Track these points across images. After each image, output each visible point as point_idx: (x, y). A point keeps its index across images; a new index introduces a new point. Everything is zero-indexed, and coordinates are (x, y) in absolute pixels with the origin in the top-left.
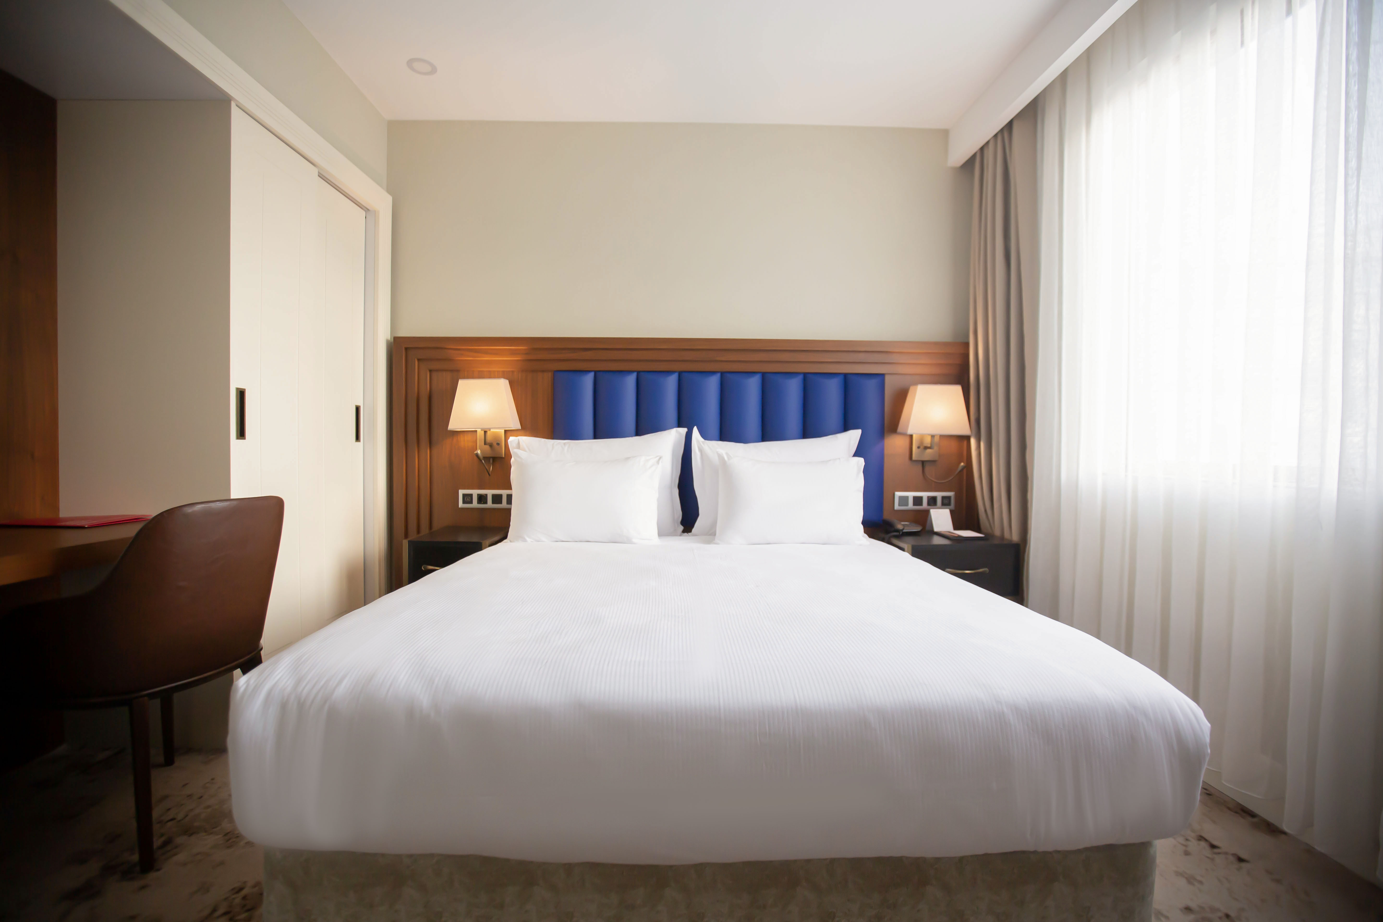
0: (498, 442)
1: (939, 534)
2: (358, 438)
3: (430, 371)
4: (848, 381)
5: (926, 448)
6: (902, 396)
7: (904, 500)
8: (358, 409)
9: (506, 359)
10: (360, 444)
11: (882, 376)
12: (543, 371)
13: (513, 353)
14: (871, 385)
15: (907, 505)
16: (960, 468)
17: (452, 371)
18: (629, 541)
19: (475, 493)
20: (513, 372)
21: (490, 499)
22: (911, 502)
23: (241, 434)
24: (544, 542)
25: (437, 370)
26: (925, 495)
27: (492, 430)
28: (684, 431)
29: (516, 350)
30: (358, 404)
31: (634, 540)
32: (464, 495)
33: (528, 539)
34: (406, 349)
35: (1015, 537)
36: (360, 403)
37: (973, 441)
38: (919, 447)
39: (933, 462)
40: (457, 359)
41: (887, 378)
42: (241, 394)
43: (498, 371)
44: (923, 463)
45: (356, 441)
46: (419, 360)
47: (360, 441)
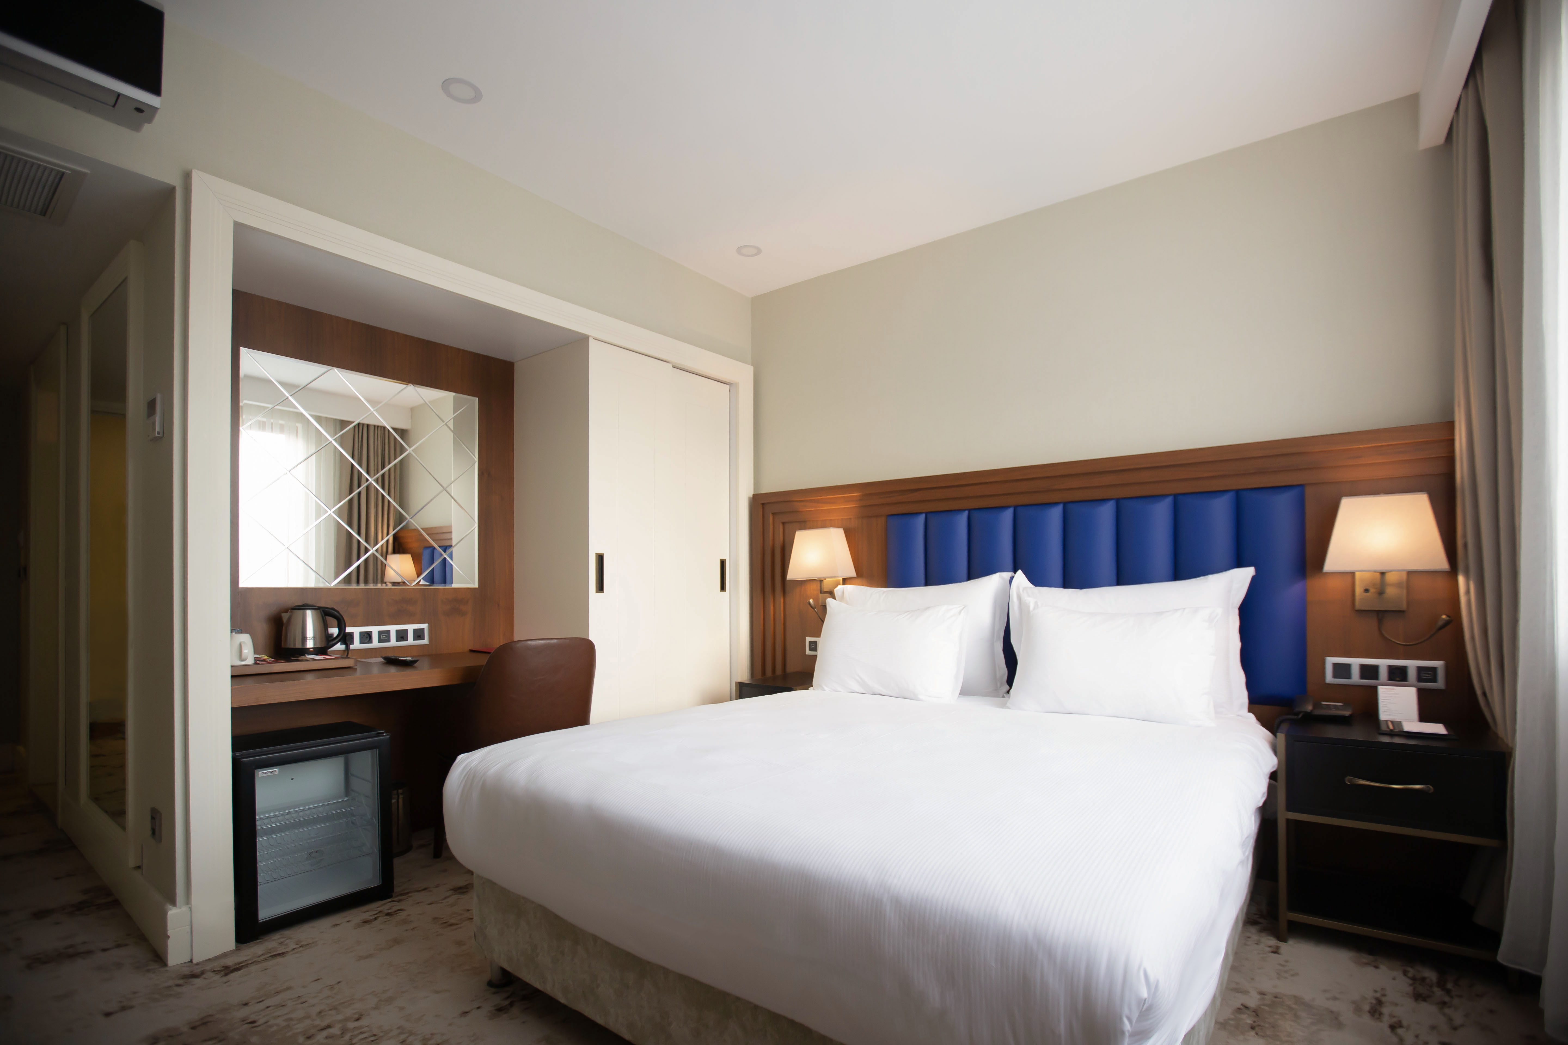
1: (1387, 727)
2: (723, 588)
3: (783, 523)
4: (1244, 501)
7: (1342, 670)
8: (723, 563)
9: (846, 507)
10: (726, 594)
11: (1301, 486)
15: (1349, 676)
17: (792, 523)
20: (850, 519)
22: (1355, 673)
23: (600, 588)
24: (840, 692)
26: (1386, 663)
27: (827, 579)
28: (1007, 575)
30: (723, 558)
33: (826, 688)
34: (765, 504)
36: (726, 557)
38: (1366, 591)
39: (1395, 613)
40: (803, 510)
41: (1309, 491)
42: (600, 558)
43: (837, 519)
44: (1370, 614)
45: (721, 591)
46: (773, 514)
47: (725, 591)
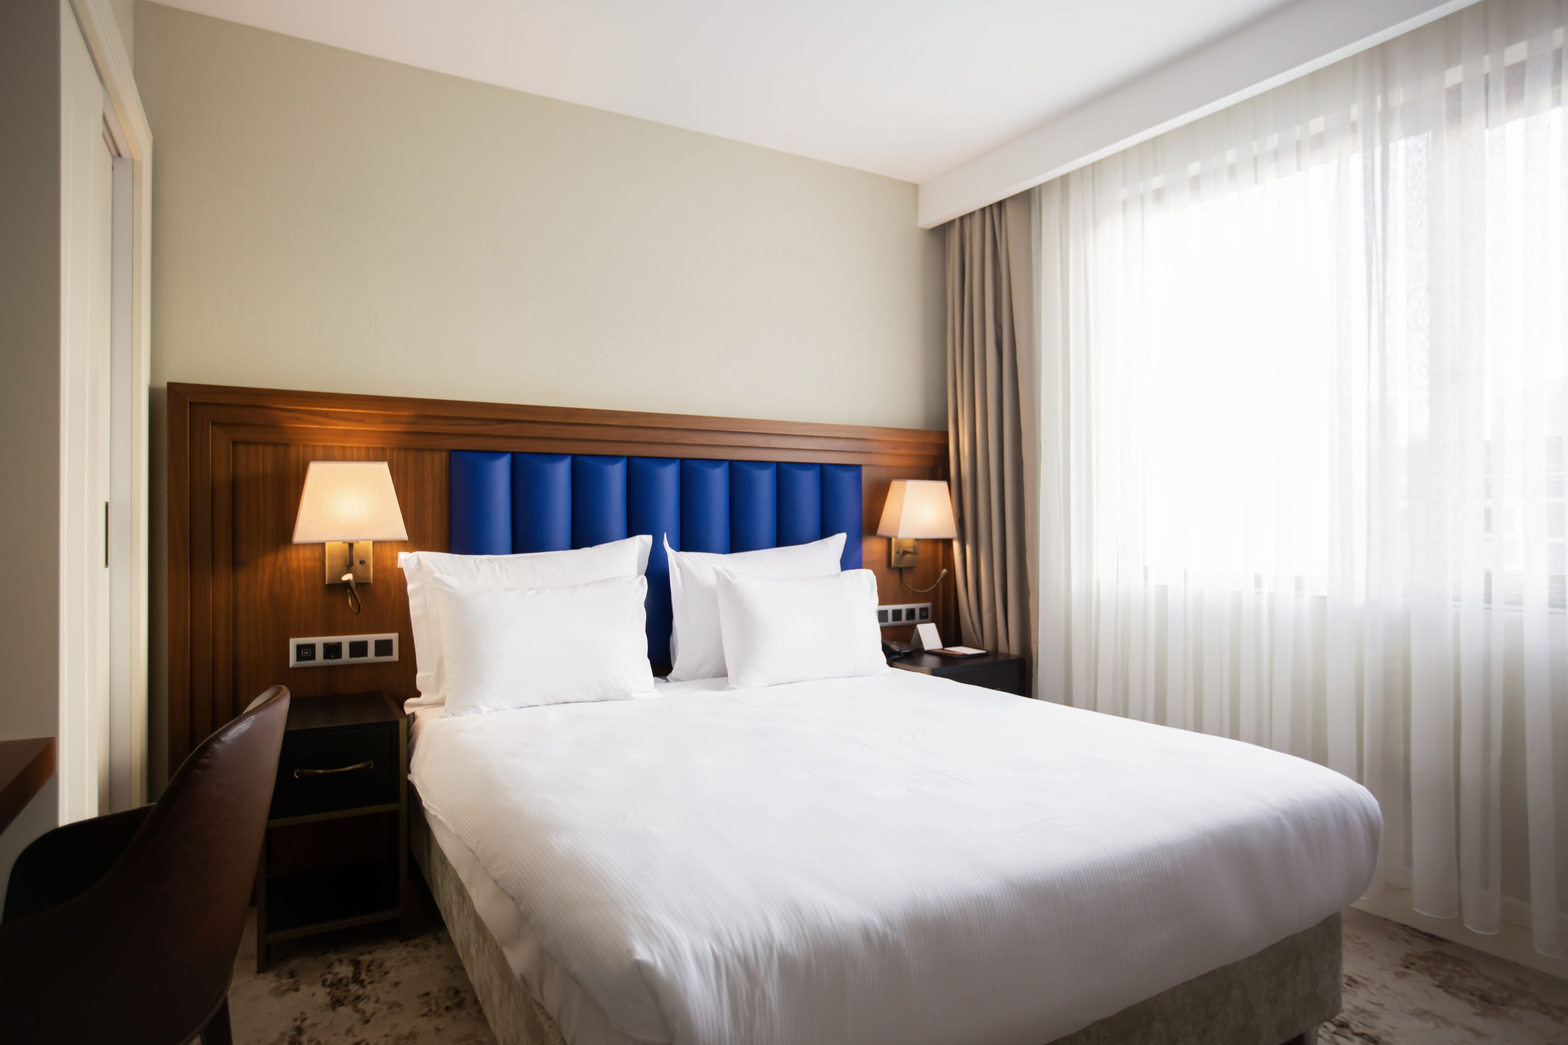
0: (362, 559)
1: (931, 653)
3: (234, 443)
4: (824, 472)
5: (905, 553)
6: (881, 491)
11: (858, 467)
12: (432, 450)
13: (387, 420)
14: (847, 477)
16: (942, 576)
17: (275, 444)
18: (626, 696)
19: (319, 641)
20: (383, 449)
21: (346, 650)
25: (247, 443)
26: (903, 607)
28: (648, 539)
29: (393, 416)
31: (633, 695)
32: (299, 647)
34: (191, 404)
35: (1015, 650)
36: (108, 500)
37: (956, 545)
38: (898, 553)
39: (910, 569)
41: (865, 471)
43: (357, 448)
44: (900, 570)
46: (213, 424)
